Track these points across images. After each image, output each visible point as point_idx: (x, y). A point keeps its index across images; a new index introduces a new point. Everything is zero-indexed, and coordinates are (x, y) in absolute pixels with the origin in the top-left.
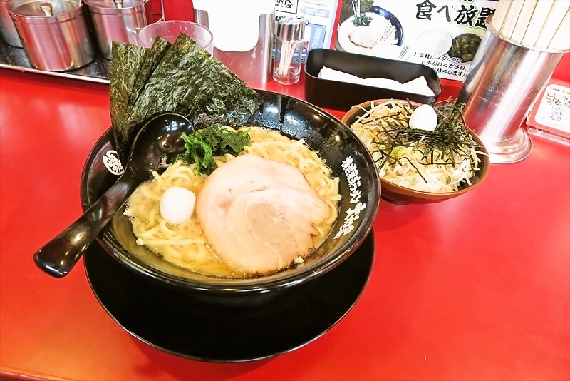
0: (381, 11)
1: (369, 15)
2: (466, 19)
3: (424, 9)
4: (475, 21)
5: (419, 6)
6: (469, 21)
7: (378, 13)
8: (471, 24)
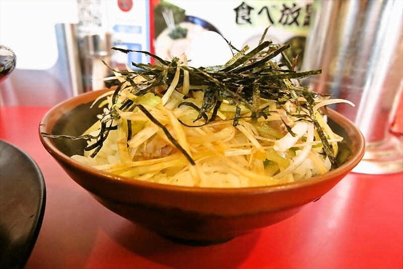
0: (196, 21)
1: (184, 25)
2: (291, 19)
3: (242, 13)
4: (301, 20)
5: (237, 10)
6: (295, 20)
7: (193, 22)
8: (298, 24)
